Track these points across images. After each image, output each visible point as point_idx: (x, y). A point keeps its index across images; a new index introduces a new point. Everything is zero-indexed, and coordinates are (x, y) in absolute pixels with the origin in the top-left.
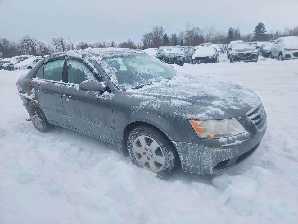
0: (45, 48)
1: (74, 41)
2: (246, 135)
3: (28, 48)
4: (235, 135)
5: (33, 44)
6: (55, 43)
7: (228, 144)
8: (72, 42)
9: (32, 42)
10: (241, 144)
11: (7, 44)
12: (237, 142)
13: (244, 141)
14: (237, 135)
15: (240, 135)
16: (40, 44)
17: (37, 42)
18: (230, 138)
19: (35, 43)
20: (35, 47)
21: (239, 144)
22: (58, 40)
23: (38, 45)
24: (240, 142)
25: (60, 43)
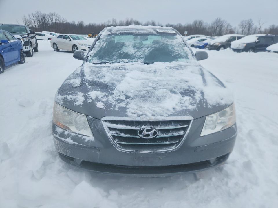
0: (231, 29)
1: (263, 24)
2: (86, 140)
3: (216, 29)
4: (74, 133)
5: (222, 25)
6: (243, 26)
7: (60, 136)
8: (261, 25)
9: (221, 24)
10: (70, 144)
11: (201, 25)
12: (69, 140)
13: (78, 145)
14: (77, 133)
15: (80, 136)
16: (229, 25)
17: (226, 23)
18: (66, 133)
19: (224, 25)
20: (223, 28)
21: (68, 143)
22: (247, 22)
23: (226, 26)
24: (71, 142)
25: (248, 26)
